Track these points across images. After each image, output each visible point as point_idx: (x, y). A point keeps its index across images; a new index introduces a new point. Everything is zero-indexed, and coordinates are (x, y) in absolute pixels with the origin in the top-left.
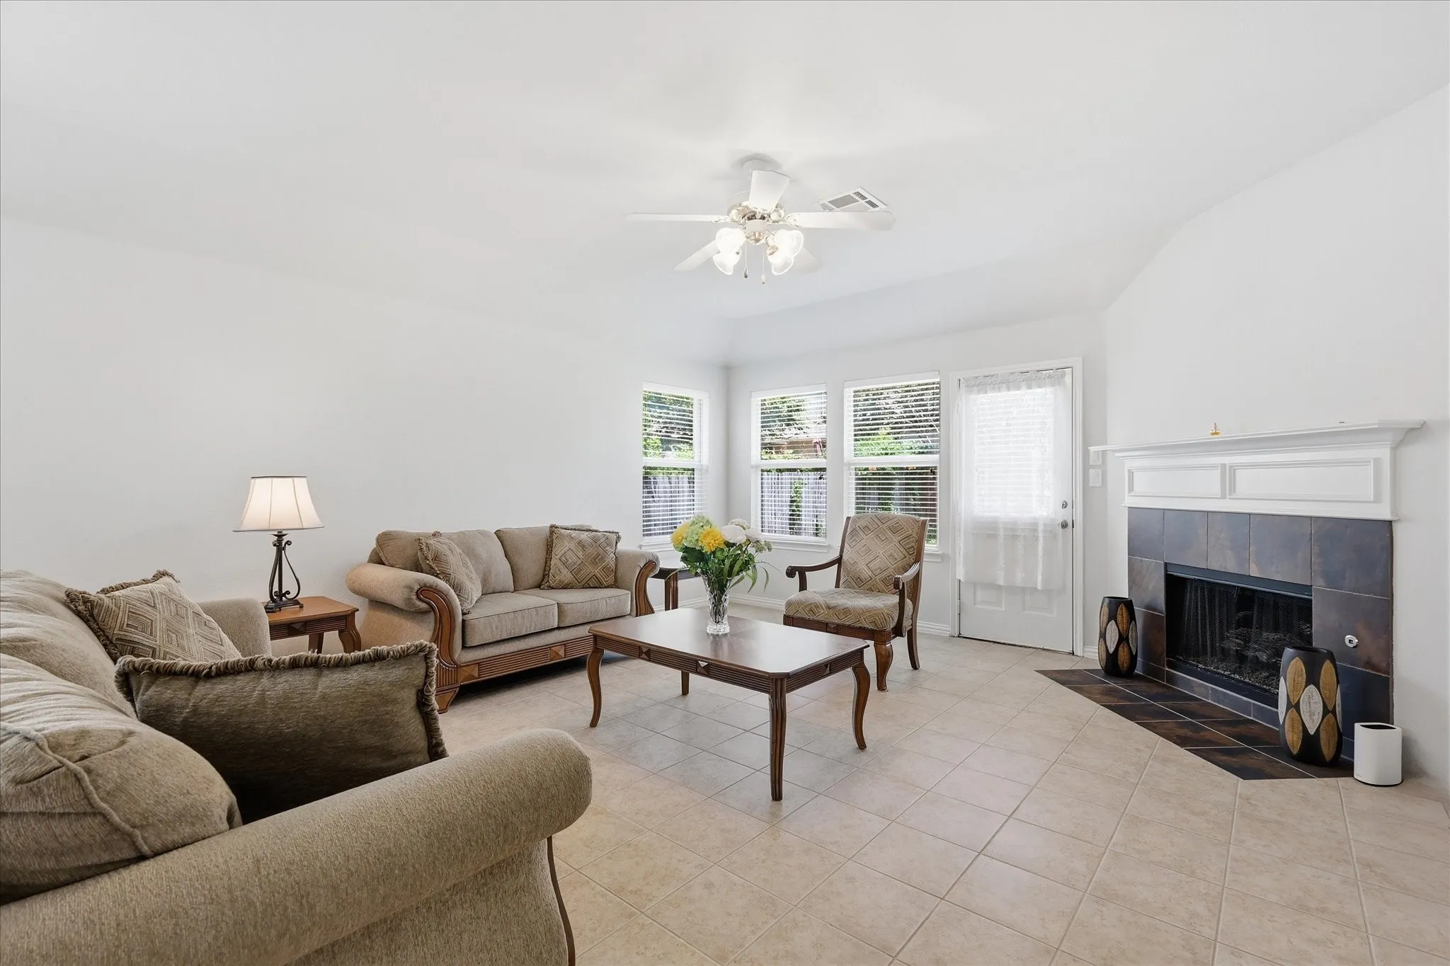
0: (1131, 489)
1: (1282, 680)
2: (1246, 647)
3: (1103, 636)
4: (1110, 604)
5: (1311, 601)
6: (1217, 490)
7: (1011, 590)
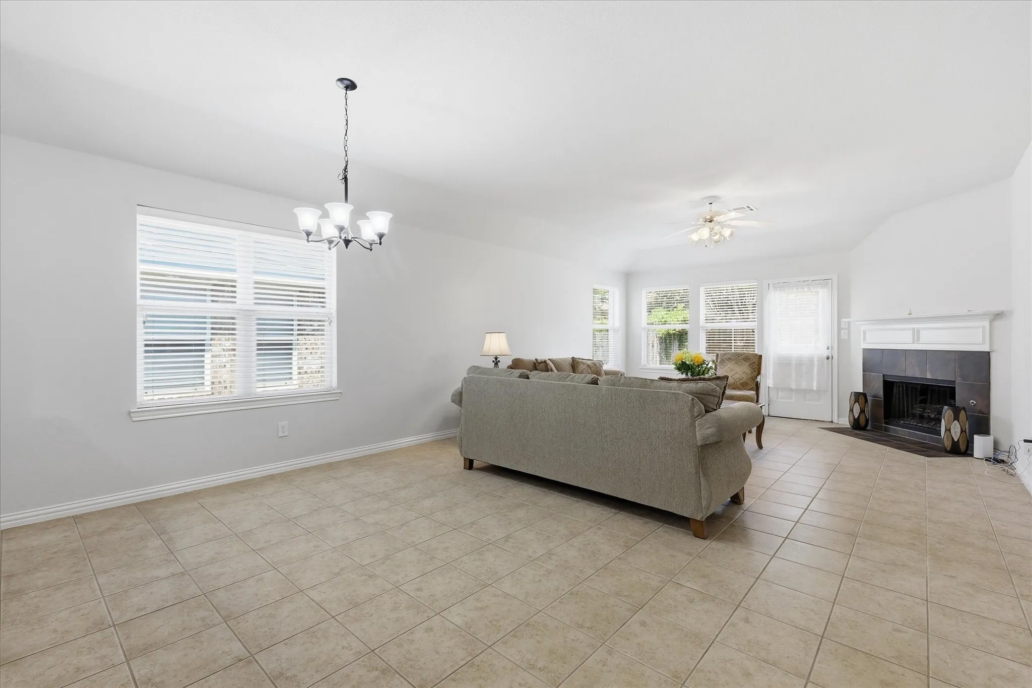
0: (864, 339)
1: (943, 419)
2: (923, 412)
3: (851, 410)
4: (855, 396)
5: (955, 387)
6: (911, 340)
7: (798, 391)
